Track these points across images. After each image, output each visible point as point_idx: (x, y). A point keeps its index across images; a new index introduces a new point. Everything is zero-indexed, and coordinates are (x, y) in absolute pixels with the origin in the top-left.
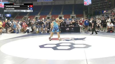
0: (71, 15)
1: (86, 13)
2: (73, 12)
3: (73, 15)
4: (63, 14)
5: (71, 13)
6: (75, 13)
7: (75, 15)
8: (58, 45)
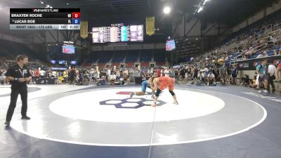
0: (150, 63)
1: (169, 60)
2: (153, 59)
3: (153, 62)
4: (141, 61)
5: (150, 61)
6: (155, 60)
7: (155, 63)
8: (124, 101)
